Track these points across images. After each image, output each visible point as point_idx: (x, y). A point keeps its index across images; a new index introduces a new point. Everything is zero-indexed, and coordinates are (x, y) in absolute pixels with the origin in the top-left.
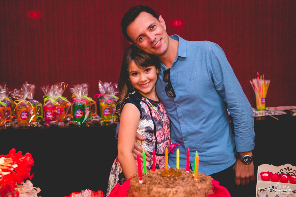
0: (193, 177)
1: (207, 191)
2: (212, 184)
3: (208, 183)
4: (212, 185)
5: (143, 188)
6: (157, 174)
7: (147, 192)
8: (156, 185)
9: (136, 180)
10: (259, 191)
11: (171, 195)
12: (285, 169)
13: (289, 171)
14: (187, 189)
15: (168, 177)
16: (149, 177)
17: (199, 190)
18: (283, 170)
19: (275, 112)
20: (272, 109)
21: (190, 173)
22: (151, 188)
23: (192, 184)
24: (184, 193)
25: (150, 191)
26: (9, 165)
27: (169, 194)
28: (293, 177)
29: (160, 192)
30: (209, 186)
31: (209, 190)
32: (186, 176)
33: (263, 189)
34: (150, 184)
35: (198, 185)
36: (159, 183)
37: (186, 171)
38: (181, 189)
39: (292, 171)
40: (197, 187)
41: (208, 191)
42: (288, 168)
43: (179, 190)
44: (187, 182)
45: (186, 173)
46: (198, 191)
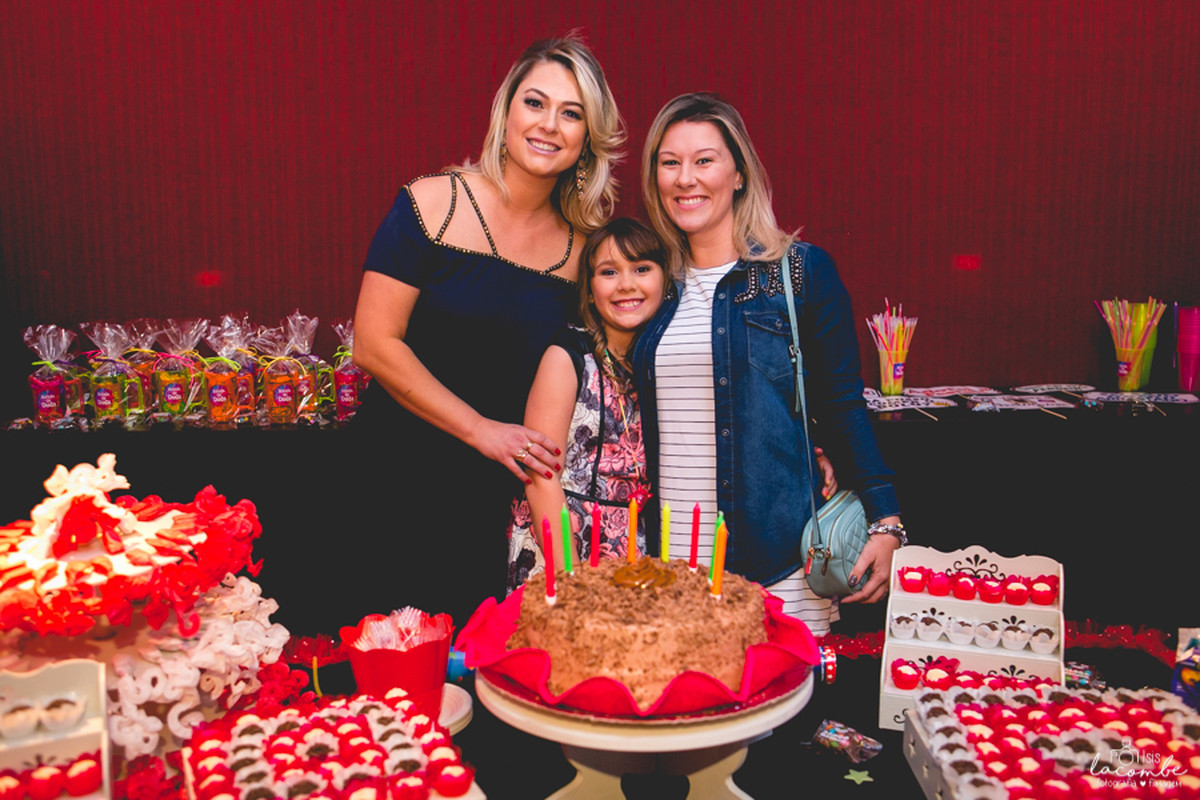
0: (708, 589)
1: (746, 633)
2: (763, 609)
3: (751, 608)
4: (762, 612)
5: (554, 622)
6: (603, 578)
7: (565, 634)
8: (596, 613)
9: (537, 593)
10: (896, 622)
11: (638, 645)
12: (968, 559)
13: (979, 567)
14: (687, 629)
15: (633, 588)
16: (577, 585)
17: (724, 631)
18: (960, 563)
19: (927, 400)
20: (919, 392)
21: (699, 575)
22: (577, 624)
23: (704, 611)
24: (676, 640)
25: (576, 632)
26: (181, 536)
27: (631, 643)
28: (988, 583)
29: (605, 637)
30: (755, 617)
31: (754, 628)
32: (688, 582)
33: (906, 615)
34: (576, 608)
35: (723, 615)
36: (605, 607)
37: (688, 570)
38: (669, 628)
39: (985, 566)
40: (718, 622)
41: (751, 631)
42: (977, 557)
43: (662, 633)
44: (689, 607)
45: (689, 573)
46: (720, 634)
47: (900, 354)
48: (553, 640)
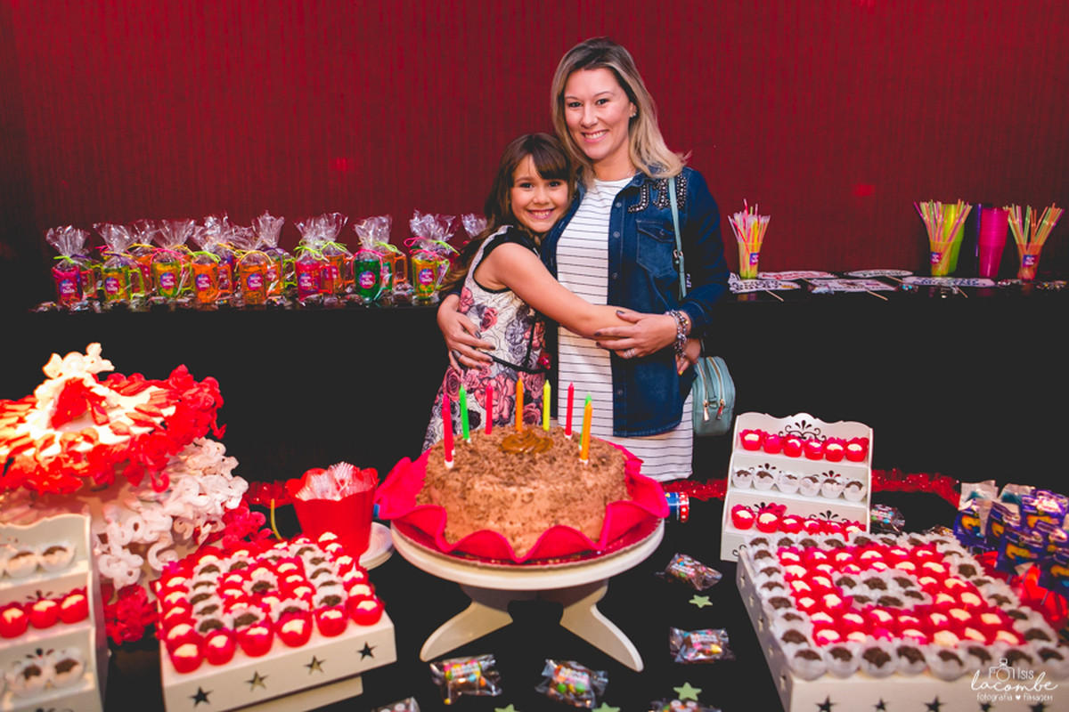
0: (578, 455)
1: (607, 492)
2: (624, 470)
3: (613, 470)
4: (622, 473)
5: (451, 483)
6: (493, 444)
7: (459, 494)
8: (485, 476)
9: (439, 458)
11: (517, 503)
12: (797, 424)
13: (806, 430)
14: (558, 490)
15: (517, 454)
17: (589, 491)
18: (791, 427)
19: (776, 283)
20: (771, 276)
21: (572, 441)
22: (468, 486)
23: (573, 475)
24: (549, 499)
25: (467, 492)
26: (155, 409)
27: (511, 501)
28: (812, 443)
29: (490, 496)
31: (615, 487)
32: (562, 449)
34: (469, 472)
35: (588, 477)
36: (492, 471)
37: (563, 437)
38: (543, 489)
39: (811, 430)
40: (584, 484)
41: (612, 490)
42: (804, 423)
43: (537, 493)
44: (561, 471)
45: (564, 440)
46: (586, 494)
47: (756, 245)
48: (450, 497)
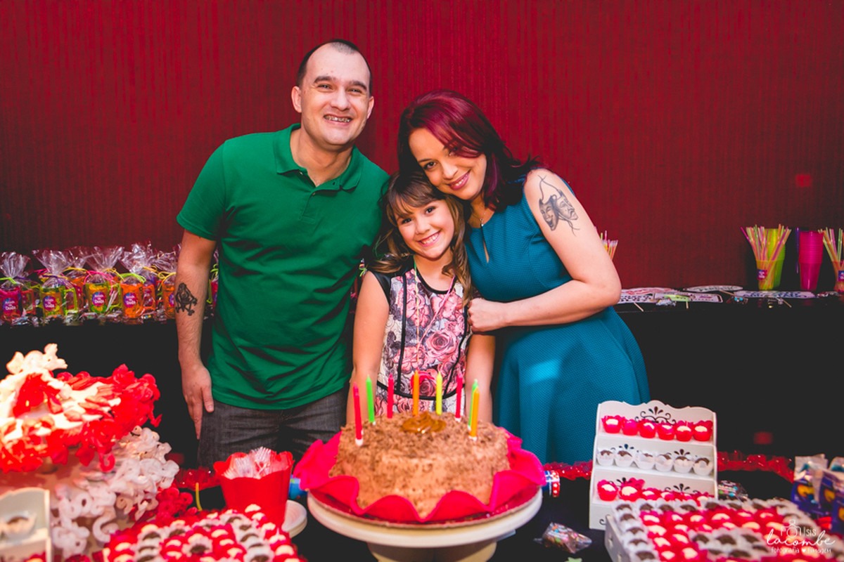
0: (468, 433)
1: (494, 463)
2: (506, 446)
3: (498, 446)
4: (505, 449)
5: (361, 457)
6: (395, 426)
7: (369, 465)
8: (390, 451)
9: (350, 438)
10: (600, 454)
11: (419, 473)
12: (650, 410)
13: (658, 415)
14: (453, 461)
15: (416, 433)
16: (377, 431)
17: (478, 463)
18: (645, 413)
21: (462, 423)
22: (377, 458)
23: (465, 449)
24: (445, 469)
25: (376, 464)
26: (103, 400)
27: (414, 471)
28: (664, 426)
29: (396, 467)
30: (500, 452)
31: (500, 460)
32: (454, 429)
33: (607, 449)
34: (376, 448)
35: (478, 451)
36: (396, 447)
37: (454, 420)
38: (440, 460)
39: (662, 414)
40: (475, 456)
41: (498, 462)
42: (656, 409)
43: (436, 464)
44: (455, 445)
45: (454, 422)
46: (476, 464)
48: (360, 469)
